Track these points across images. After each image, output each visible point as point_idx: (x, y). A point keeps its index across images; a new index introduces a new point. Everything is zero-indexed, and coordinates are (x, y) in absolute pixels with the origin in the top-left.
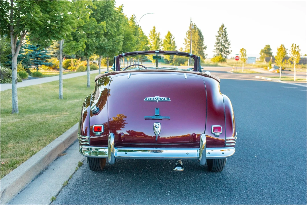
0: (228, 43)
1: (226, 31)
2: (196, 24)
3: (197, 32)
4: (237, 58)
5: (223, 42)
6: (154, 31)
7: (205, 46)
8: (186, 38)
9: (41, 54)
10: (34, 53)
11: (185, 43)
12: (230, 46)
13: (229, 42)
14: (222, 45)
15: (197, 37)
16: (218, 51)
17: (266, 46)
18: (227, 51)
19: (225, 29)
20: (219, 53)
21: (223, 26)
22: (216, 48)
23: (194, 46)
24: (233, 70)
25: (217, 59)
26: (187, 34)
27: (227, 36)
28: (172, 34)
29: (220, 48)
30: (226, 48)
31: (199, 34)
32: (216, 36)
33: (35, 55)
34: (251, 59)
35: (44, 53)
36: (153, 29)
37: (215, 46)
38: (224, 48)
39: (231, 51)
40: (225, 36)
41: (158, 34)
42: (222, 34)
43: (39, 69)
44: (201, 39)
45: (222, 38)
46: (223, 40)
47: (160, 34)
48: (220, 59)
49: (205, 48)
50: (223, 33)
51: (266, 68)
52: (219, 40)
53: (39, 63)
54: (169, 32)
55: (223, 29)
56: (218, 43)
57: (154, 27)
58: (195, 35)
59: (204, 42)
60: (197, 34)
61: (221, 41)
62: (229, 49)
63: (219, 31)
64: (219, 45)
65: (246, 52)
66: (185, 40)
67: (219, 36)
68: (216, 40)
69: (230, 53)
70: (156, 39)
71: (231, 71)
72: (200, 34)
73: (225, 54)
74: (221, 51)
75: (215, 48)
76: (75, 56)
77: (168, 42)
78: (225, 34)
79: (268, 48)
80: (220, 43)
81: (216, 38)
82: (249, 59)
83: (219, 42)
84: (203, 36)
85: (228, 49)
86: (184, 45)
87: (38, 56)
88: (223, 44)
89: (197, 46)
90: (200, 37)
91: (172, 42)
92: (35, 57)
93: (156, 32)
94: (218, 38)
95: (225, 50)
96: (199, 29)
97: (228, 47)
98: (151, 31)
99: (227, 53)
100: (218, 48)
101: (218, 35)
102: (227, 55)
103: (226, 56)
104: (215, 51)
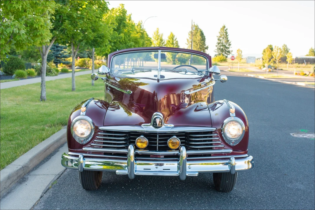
0: (228, 43)
1: (227, 32)
2: (198, 25)
3: (199, 33)
4: (233, 58)
5: (224, 42)
6: (157, 33)
7: (207, 46)
8: (188, 38)
9: (60, 54)
10: (55, 53)
11: (188, 43)
12: (231, 46)
13: (230, 43)
14: (223, 46)
15: (199, 37)
16: (219, 51)
17: (269, 46)
18: (228, 51)
19: (226, 30)
20: (220, 53)
21: (224, 27)
22: (218, 48)
23: (196, 46)
24: (229, 69)
25: (218, 59)
26: (189, 35)
27: (228, 36)
28: (175, 35)
29: (221, 48)
30: (227, 48)
31: (200, 35)
32: (217, 37)
33: (56, 55)
34: (251, 59)
35: (63, 53)
36: (156, 30)
37: (216, 46)
38: (225, 48)
39: (232, 51)
40: (226, 36)
41: (161, 35)
42: (223, 35)
43: (59, 67)
44: (203, 39)
45: (223, 39)
46: (224, 40)
47: (163, 35)
48: (220, 58)
49: (207, 48)
50: (224, 33)
51: (261, 67)
52: (220, 41)
53: (58, 62)
54: (172, 33)
55: (224, 30)
56: (219, 44)
57: (158, 29)
58: (197, 36)
59: (206, 42)
60: (199, 34)
61: (222, 41)
62: (230, 49)
63: (220, 31)
64: (220, 45)
65: (242, 52)
66: (188, 40)
67: (220, 37)
68: (217, 40)
69: (231, 53)
70: (159, 40)
71: (228, 70)
72: (202, 34)
73: (226, 54)
74: (222, 50)
75: (216, 48)
76: (87, 55)
77: (171, 42)
78: (226, 35)
79: (270, 47)
80: (222, 43)
81: (217, 38)
82: (249, 59)
83: (220, 42)
84: (204, 37)
85: (228, 49)
86: (187, 45)
87: (58, 56)
88: (224, 44)
89: (199, 46)
90: (202, 37)
91: (174, 42)
92: (56, 57)
93: (159, 33)
94: (219, 39)
95: (226, 50)
96: (201, 30)
97: (229, 47)
98: (154, 32)
99: (228, 53)
100: (219, 48)
101: (220, 35)
102: (228, 55)
103: (226, 55)
104: (216, 51)
